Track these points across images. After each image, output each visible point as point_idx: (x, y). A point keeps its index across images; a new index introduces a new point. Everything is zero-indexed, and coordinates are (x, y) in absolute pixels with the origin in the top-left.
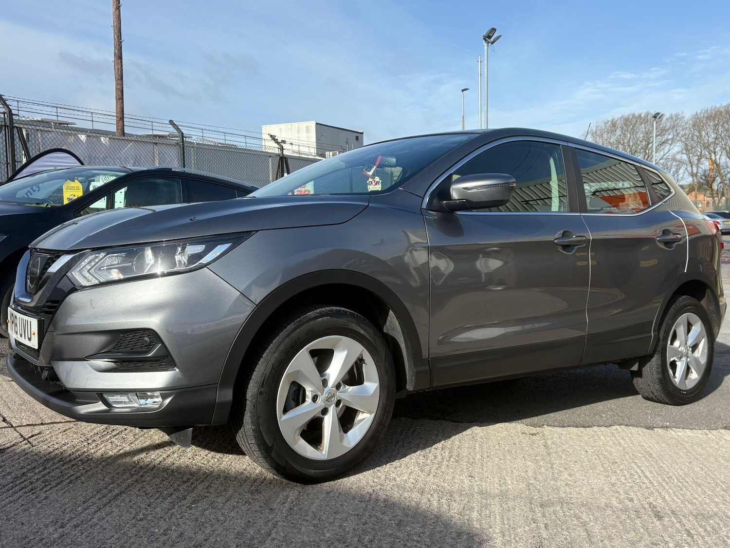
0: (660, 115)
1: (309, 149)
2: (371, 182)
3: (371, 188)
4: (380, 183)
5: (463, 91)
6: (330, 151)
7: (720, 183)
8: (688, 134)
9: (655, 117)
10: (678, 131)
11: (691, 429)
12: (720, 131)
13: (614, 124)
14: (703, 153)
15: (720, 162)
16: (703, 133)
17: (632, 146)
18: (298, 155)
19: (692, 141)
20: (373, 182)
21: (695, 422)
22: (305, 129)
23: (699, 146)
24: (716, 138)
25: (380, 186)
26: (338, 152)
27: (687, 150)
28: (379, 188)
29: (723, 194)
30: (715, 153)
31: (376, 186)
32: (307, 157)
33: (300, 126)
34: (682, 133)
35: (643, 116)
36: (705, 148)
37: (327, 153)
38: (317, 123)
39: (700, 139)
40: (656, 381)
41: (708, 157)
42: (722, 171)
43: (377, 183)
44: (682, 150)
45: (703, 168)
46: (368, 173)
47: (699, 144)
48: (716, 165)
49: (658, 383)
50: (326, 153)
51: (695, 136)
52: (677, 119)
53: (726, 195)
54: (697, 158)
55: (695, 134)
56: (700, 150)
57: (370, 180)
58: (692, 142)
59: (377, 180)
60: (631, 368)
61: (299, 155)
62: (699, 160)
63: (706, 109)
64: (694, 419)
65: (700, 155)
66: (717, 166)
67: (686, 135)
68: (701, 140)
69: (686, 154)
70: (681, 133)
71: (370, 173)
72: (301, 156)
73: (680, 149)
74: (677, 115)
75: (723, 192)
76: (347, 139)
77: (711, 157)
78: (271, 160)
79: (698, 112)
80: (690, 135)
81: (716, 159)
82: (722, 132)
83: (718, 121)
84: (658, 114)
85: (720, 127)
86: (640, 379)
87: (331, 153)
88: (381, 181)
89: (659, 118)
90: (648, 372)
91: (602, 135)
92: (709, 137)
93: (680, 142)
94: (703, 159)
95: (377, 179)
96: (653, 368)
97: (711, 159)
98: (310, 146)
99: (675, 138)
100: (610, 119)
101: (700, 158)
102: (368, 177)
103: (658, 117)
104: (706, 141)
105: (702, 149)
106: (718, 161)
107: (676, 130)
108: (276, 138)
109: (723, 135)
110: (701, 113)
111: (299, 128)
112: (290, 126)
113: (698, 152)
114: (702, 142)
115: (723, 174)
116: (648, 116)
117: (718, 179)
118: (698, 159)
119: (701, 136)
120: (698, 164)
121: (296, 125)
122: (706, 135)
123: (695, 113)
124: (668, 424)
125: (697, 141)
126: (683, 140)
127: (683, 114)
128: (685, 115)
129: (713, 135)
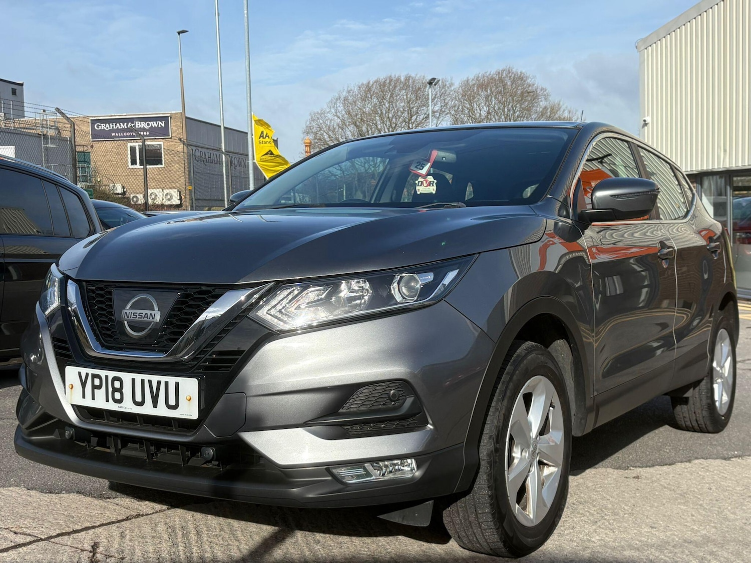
0: (436, 81)
2: (422, 182)
3: (421, 190)
4: (434, 184)
5: (179, 33)
8: (457, 105)
9: (430, 83)
10: (446, 101)
12: (493, 103)
13: (368, 88)
17: (392, 118)
20: (424, 182)
24: (489, 113)
25: (435, 187)
28: (432, 189)
31: (428, 187)
34: (451, 103)
35: (402, 79)
40: (705, 407)
43: (430, 184)
46: (420, 171)
49: (707, 410)
51: (465, 109)
55: (465, 105)
57: (420, 179)
59: (430, 180)
60: (684, 394)
67: (454, 106)
70: (449, 103)
71: (424, 171)
82: (495, 103)
83: (491, 90)
84: (434, 79)
85: (493, 99)
86: (685, 406)
88: (435, 181)
89: (435, 85)
90: (696, 398)
91: (355, 102)
92: (480, 110)
93: (449, 115)
95: (430, 178)
96: (702, 393)
99: (443, 109)
100: (365, 82)
102: (418, 176)
107: (445, 100)
109: (496, 108)
110: (472, 79)
114: (473, 116)
119: (472, 108)
122: (478, 107)
123: (465, 79)
125: (468, 115)
126: (453, 112)
127: (451, 80)
128: (453, 82)
129: (485, 107)
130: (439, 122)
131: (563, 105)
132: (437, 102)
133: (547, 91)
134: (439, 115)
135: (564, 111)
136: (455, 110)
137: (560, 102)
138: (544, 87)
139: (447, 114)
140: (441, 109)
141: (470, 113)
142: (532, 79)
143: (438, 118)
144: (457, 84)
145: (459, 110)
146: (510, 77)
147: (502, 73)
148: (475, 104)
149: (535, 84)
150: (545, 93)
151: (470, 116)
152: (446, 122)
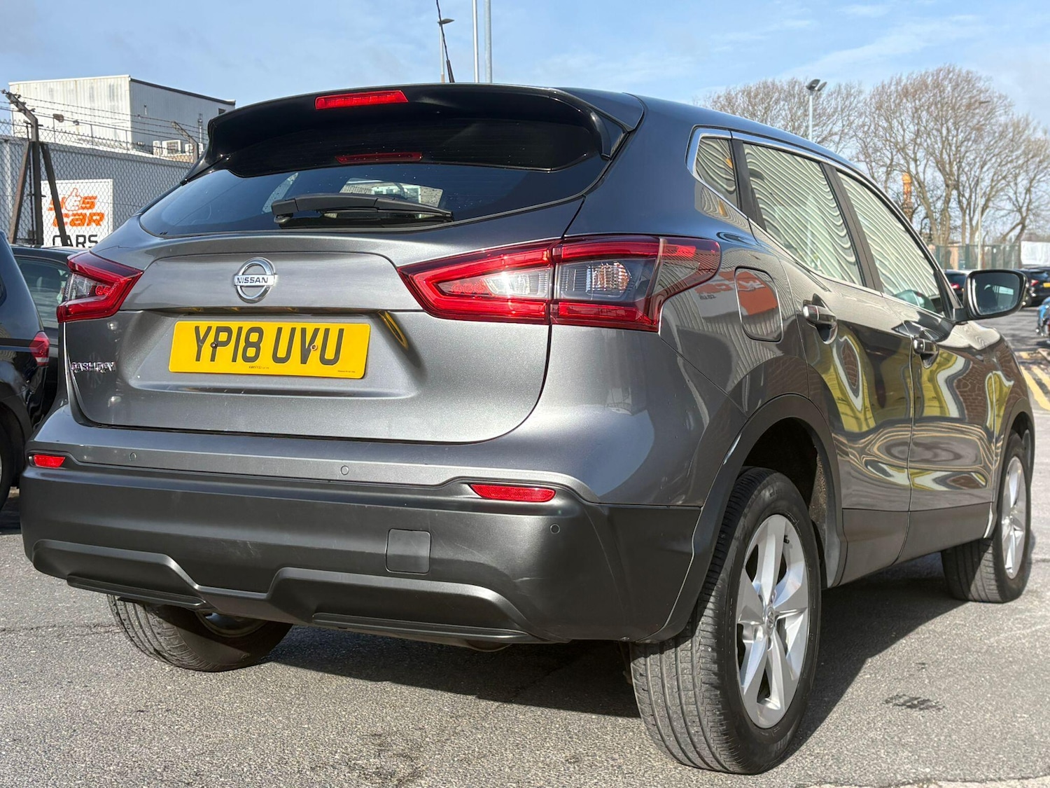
0: (820, 84)
1: (115, 133)
6: (161, 138)
7: (925, 218)
8: (868, 124)
9: (811, 88)
10: (851, 118)
11: (982, 781)
12: (924, 120)
14: (895, 160)
15: (924, 179)
16: (895, 123)
18: (89, 146)
19: (875, 136)
21: (983, 757)
22: (106, 92)
23: (888, 148)
24: (918, 134)
26: (179, 141)
27: (867, 155)
29: (930, 237)
30: (915, 160)
32: (109, 150)
33: (95, 86)
34: (858, 121)
35: (784, 85)
36: (898, 151)
37: (156, 143)
38: (132, 80)
39: (889, 134)
41: (904, 168)
42: (929, 195)
44: (857, 154)
45: (895, 189)
47: (888, 143)
48: (919, 183)
50: (154, 142)
51: (880, 129)
52: (849, 95)
53: (936, 241)
54: (884, 169)
55: (881, 123)
56: (890, 156)
58: (876, 140)
61: (91, 147)
62: (888, 173)
63: (898, 77)
64: (980, 749)
65: (891, 164)
66: (920, 186)
67: (864, 125)
68: (891, 136)
69: (865, 161)
70: (856, 121)
72: (97, 148)
73: (854, 153)
74: (849, 87)
75: (930, 234)
76: (200, 114)
77: (908, 168)
78: (8, 149)
79: (886, 82)
80: (872, 127)
81: (917, 173)
84: (817, 81)
85: (924, 112)
87: (165, 144)
89: (819, 90)
92: (904, 130)
93: (854, 138)
94: (896, 172)
97: (909, 172)
98: (117, 127)
99: (846, 131)
101: (890, 169)
103: (816, 89)
104: (900, 139)
105: (894, 153)
106: (921, 176)
107: (848, 116)
108: (21, 100)
110: (891, 84)
111: (92, 88)
112: (72, 86)
113: (886, 159)
114: (892, 140)
115: (931, 200)
116: (794, 87)
117: (922, 211)
118: (887, 171)
119: (891, 128)
120: (886, 181)
121: (85, 82)
122: (900, 126)
123: (879, 84)
124: (928, 770)
125: (884, 138)
126: (860, 135)
127: (860, 85)
128: (862, 88)
129: (911, 126)
130: (839, 149)
131: (1033, 120)
132: (837, 120)
133: (1009, 100)
134: (840, 139)
135: (1035, 129)
136: (864, 132)
137: (1027, 116)
138: (1004, 94)
139: (852, 137)
140: (843, 131)
141: (888, 135)
142: (985, 82)
143: (838, 143)
144: (868, 89)
145: (871, 130)
146: (950, 79)
147: (938, 74)
148: (895, 120)
149: (990, 88)
150: (1005, 102)
151: (887, 140)
152: (850, 150)
